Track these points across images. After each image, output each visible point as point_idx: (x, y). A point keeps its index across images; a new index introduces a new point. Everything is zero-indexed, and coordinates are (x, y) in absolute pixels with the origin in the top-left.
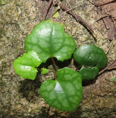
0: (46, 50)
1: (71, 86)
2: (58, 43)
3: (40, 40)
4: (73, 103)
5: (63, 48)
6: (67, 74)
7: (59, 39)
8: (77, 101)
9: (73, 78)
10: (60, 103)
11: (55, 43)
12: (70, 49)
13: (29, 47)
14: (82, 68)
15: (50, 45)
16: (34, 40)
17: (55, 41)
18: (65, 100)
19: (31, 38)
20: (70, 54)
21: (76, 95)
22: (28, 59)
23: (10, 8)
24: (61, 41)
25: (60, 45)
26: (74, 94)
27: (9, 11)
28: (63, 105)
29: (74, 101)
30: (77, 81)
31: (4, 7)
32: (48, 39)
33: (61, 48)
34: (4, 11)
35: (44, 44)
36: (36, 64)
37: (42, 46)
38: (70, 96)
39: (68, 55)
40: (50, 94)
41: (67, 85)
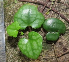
0: (26, 21)
1: (36, 43)
2: (33, 17)
3: (22, 16)
4: (36, 54)
5: (36, 21)
6: (34, 35)
7: (33, 15)
8: (38, 53)
9: (37, 38)
10: (28, 52)
11: (31, 18)
12: (41, 21)
13: (16, 20)
14: (48, 33)
15: (28, 19)
16: (19, 16)
17: (31, 16)
18: (31, 51)
19: (17, 15)
20: (40, 24)
21: (38, 49)
22: (14, 26)
23: (19, 6)
24: (35, 16)
25: (34, 19)
26: (36, 48)
27: (19, 7)
28: (29, 54)
29: (36, 53)
30: (39, 40)
31: (16, 5)
32: (27, 15)
33: (35, 20)
34: (16, 7)
35: (24, 18)
36: (17, 29)
37: (23, 19)
38: (34, 49)
39: (39, 25)
40: (23, 46)
41: (33, 43)
